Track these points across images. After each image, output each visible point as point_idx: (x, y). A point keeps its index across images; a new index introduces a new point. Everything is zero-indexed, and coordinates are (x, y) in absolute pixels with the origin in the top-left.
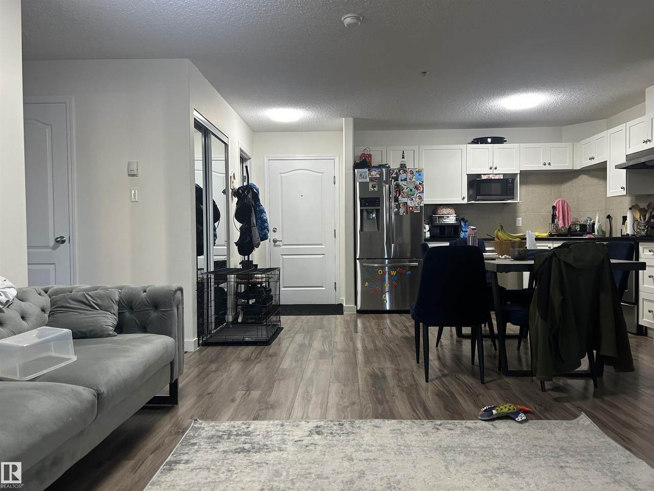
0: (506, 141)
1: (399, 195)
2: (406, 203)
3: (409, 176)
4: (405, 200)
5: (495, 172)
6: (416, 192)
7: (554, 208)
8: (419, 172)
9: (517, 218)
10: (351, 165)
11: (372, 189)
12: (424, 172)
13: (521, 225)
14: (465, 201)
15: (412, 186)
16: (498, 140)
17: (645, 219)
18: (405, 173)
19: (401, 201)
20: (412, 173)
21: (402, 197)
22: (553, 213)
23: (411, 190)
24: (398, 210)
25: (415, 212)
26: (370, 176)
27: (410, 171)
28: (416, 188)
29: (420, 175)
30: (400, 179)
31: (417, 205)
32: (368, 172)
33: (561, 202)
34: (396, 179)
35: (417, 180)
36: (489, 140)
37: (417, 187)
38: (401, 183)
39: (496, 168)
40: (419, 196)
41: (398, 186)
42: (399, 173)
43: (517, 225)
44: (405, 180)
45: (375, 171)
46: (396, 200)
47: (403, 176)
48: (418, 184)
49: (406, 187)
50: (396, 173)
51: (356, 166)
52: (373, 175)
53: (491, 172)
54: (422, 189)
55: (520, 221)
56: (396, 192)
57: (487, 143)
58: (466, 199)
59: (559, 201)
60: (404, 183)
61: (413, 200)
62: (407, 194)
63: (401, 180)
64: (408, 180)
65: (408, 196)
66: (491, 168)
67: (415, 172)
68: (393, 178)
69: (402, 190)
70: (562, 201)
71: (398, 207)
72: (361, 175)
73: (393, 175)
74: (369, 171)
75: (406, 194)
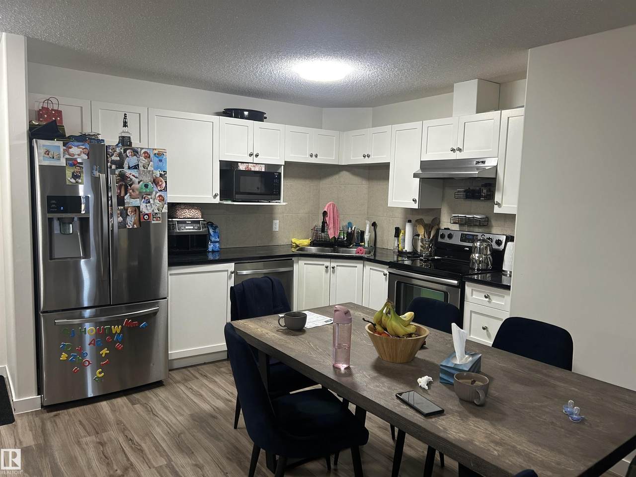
0: (266, 118)
1: (126, 194)
2: (139, 207)
3: (143, 161)
4: (136, 202)
5: (256, 160)
6: (155, 189)
7: (325, 213)
8: (160, 155)
9: (274, 221)
10: (24, 128)
11: (73, 181)
12: (168, 157)
13: (277, 230)
14: (217, 200)
15: (147, 179)
16: (257, 116)
17: (429, 238)
18: (135, 155)
19: (129, 203)
20: (147, 156)
21: (131, 197)
22: (324, 219)
23: (146, 186)
24: (125, 219)
25: (153, 222)
26: (67, 156)
27: (145, 153)
28: (155, 182)
29: (160, 161)
30: (126, 166)
31: (156, 211)
32: (62, 148)
33: (331, 206)
34: (120, 165)
35: (156, 169)
36: (246, 113)
37: (157, 180)
38: (128, 172)
39: (257, 156)
40: (160, 196)
41: (123, 177)
42: (124, 155)
43: (274, 230)
44: (136, 167)
45: (77, 146)
46: (121, 201)
47: (131, 160)
48: (158, 176)
49: (137, 180)
50: (120, 155)
51: (35, 133)
52: (74, 155)
53: (250, 160)
54: (164, 185)
55: (277, 225)
56: (120, 188)
57: (243, 117)
58: (218, 197)
59: (330, 205)
60: (134, 172)
61: (149, 202)
62: (140, 192)
63: (129, 168)
64: (141, 168)
65: (142, 196)
66: (251, 155)
67: (152, 155)
68: (113, 162)
69: (131, 185)
70: (333, 204)
71: (124, 214)
72: (47, 153)
73: (114, 158)
74: (64, 145)
75: (137, 193)
